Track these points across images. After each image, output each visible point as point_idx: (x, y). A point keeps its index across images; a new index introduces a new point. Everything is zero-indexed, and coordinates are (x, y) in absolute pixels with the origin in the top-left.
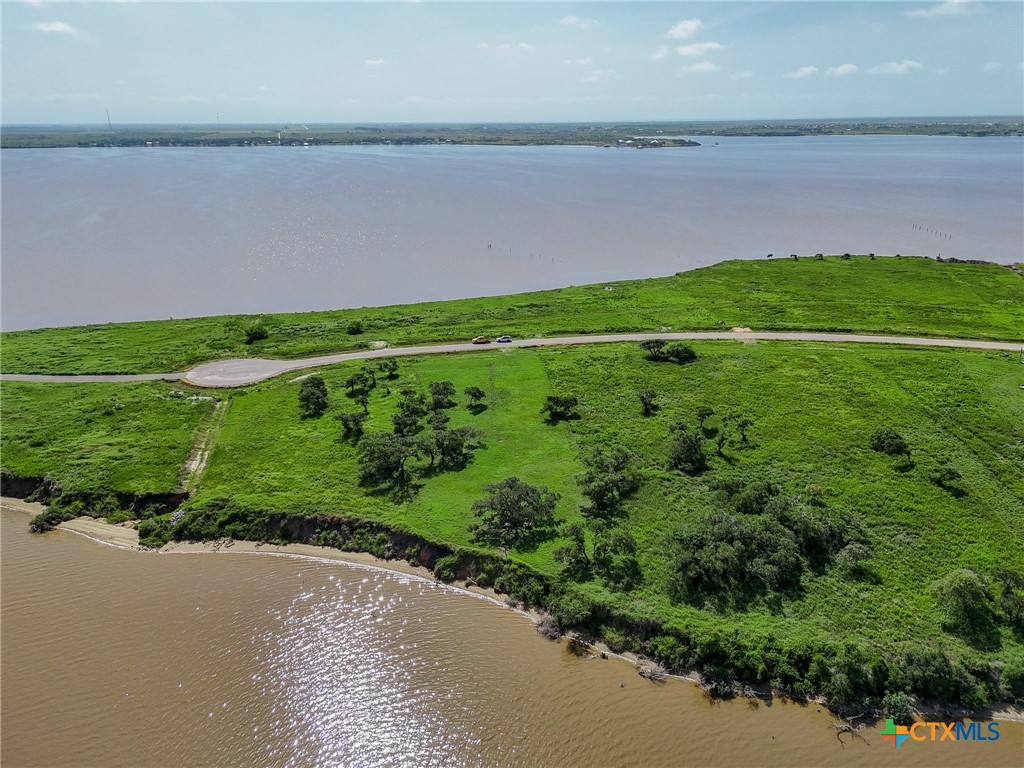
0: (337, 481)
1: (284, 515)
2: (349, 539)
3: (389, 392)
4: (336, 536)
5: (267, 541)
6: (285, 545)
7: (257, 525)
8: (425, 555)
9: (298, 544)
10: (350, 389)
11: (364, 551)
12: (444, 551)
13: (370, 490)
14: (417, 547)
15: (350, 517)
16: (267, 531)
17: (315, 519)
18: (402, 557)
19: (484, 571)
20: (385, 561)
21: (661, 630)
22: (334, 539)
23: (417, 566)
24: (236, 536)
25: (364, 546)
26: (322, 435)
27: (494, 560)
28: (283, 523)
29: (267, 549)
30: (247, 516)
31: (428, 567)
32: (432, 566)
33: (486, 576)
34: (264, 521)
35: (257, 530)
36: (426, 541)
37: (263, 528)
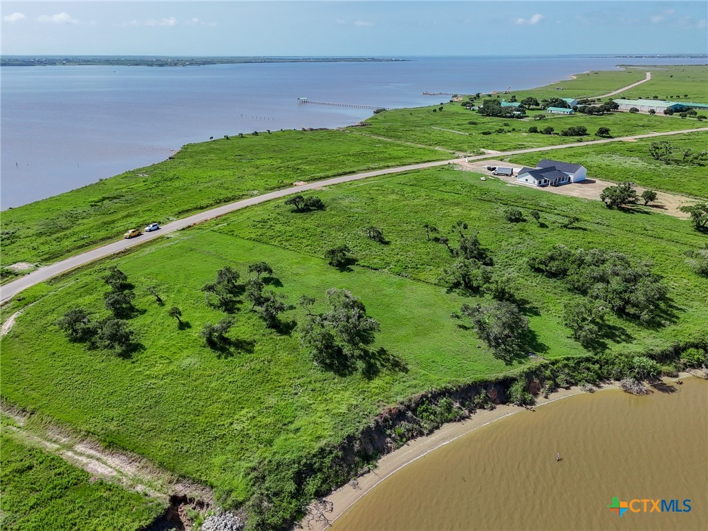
1: (351, 438)
2: (421, 422)
4: (408, 426)
5: (357, 475)
6: (375, 466)
7: (331, 466)
8: (493, 394)
9: (383, 458)
11: (443, 423)
12: (507, 382)
14: (483, 391)
15: (403, 402)
16: (347, 465)
17: (377, 422)
18: (475, 408)
19: (546, 379)
20: (468, 421)
21: (680, 348)
22: (410, 430)
23: (495, 407)
24: (321, 493)
25: (438, 420)
27: (545, 366)
28: (356, 446)
30: (311, 464)
31: (504, 403)
32: (505, 400)
33: (551, 382)
34: (337, 457)
35: (337, 472)
36: (490, 382)
37: (340, 466)
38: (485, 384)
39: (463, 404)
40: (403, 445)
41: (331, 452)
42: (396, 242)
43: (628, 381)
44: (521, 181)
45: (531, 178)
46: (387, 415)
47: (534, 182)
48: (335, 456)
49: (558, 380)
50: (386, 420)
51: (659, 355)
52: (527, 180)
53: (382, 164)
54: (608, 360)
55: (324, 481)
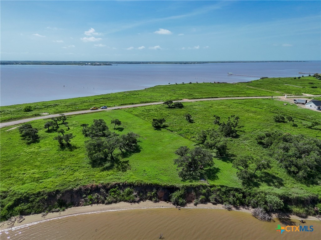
0: (77, 168)
1: (58, 192)
2: (107, 196)
3: (69, 129)
4: (98, 196)
5: (50, 211)
6: (64, 210)
7: (38, 202)
8: (160, 194)
9: (72, 208)
10: (47, 129)
11: (120, 201)
12: (172, 189)
13: (101, 168)
14: (155, 190)
15: (103, 183)
16: (48, 205)
17: (80, 189)
18: (146, 199)
19: (201, 194)
20: (137, 204)
21: (318, 200)
22: (97, 198)
23: (158, 202)
24: (23, 213)
25: (119, 198)
26: (48, 149)
27: (204, 187)
28: (58, 196)
29: (52, 216)
30: (28, 198)
31: (166, 201)
32: (167, 199)
33: (204, 197)
34: (44, 198)
35: (39, 206)
36: (160, 186)
37: (44, 203)
38: (157, 187)
39: (139, 194)
40: (88, 205)
41: (43, 195)
42: (198, 122)
43: (260, 209)
44: (307, 106)
45: (313, 104)
46: (89, 187)
47: (315, 107)
48: (43, 198)
49: (210, 198)
50: (87, 190)
51: (294, 199)
52: (311, 106)
53: (237, 95)
54: (250, 194)
55: (29, 208)
